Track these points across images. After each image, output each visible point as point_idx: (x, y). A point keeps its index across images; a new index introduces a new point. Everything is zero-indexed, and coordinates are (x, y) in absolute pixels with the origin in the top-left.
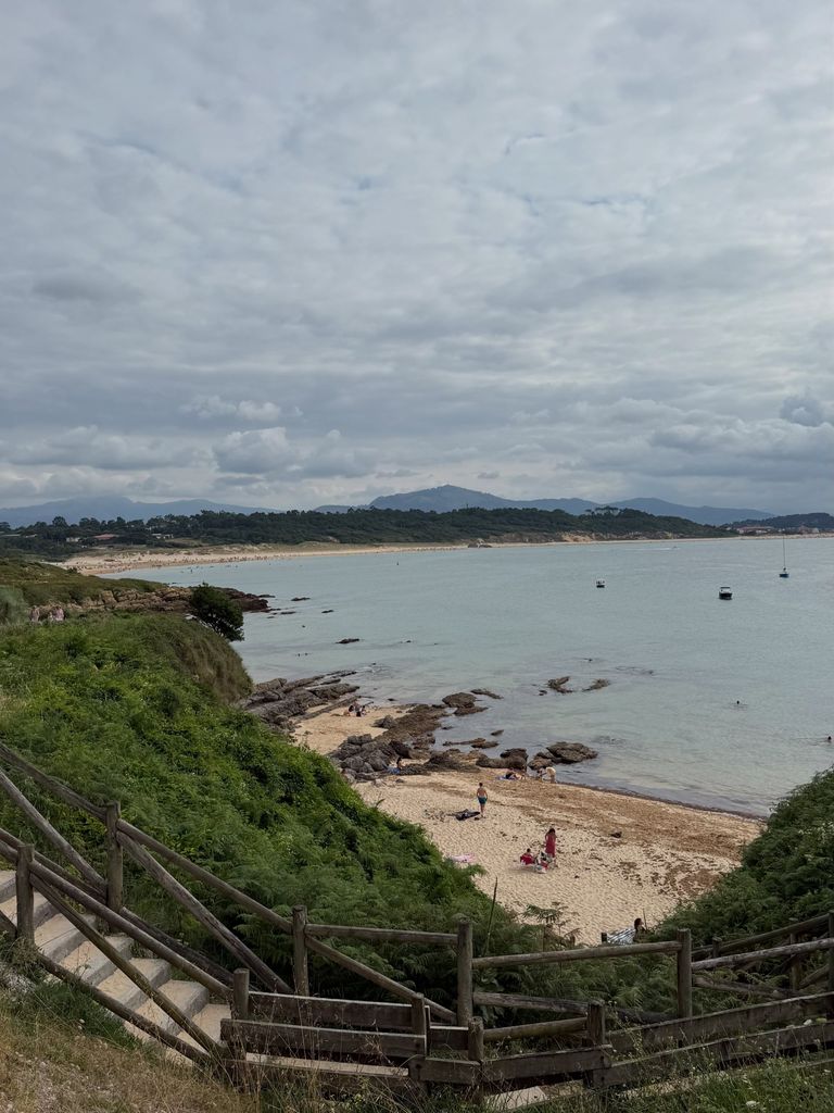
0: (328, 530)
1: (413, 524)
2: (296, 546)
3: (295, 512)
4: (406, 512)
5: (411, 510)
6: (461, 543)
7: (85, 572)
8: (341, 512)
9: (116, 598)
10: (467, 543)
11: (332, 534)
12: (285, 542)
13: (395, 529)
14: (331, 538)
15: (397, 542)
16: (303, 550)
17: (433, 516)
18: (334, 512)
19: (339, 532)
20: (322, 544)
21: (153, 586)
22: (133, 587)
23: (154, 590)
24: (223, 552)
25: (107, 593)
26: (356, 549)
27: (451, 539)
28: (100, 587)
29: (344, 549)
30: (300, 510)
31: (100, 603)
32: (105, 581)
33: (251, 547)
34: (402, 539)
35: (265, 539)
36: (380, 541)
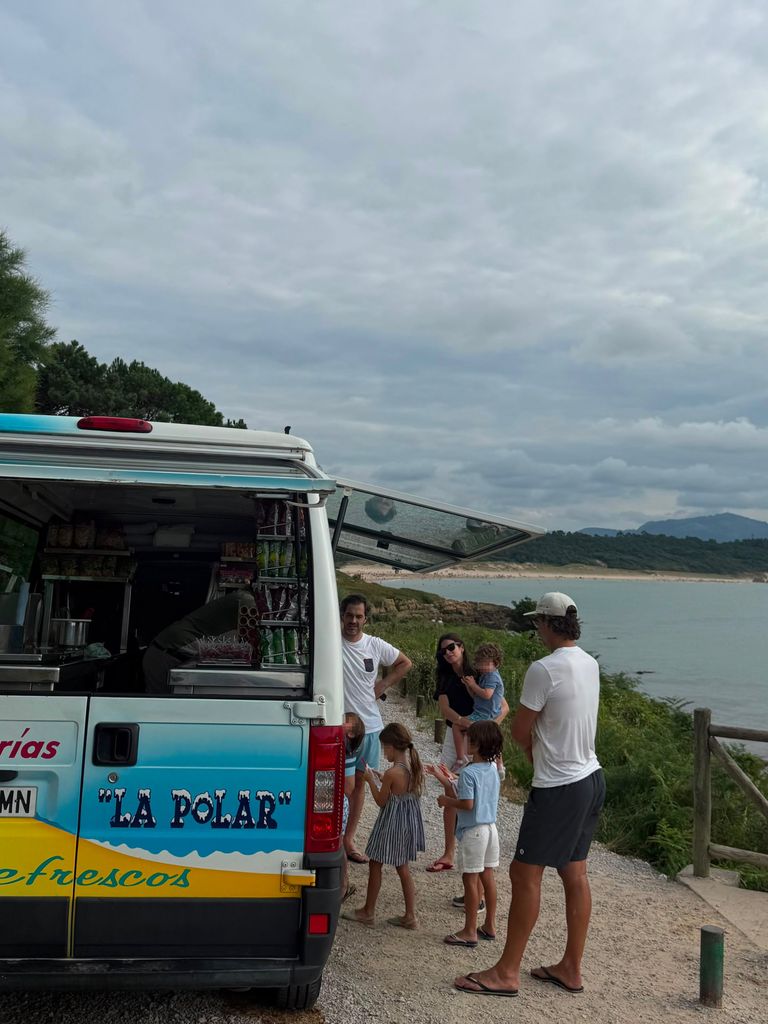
0: (596, 554)
1: (689, 552)
2: (562, 568)
3: (561, 532)
4: (682, 540)
5: (688, 538)
6: (744, 577)
7: (368, 579)
8: (610, 535)
9: (397, 606)
10: (751, 577)
11: (599, 558)
12: (550, 562)
13: (669, 556)
14: (598, 561)
15: (671, 570)
16: (569, 573)
17: (712, 546)
18: (602, 535)
19: (607, 556)
20: (589, 568)
21: (431, 598)
22: (412, 597)
23: (431, 602)
24: (488, 569)
25: (390, 602)
26: (624, 575)
27: (733, 572)
28: (383, 594)
29: (612, 574)
30: (566, 531)
31: (383, 610)
32: (388, 589)
33: (515, 565)
34: (676, 567)
35: (529, 559)
36: (652, 568)
